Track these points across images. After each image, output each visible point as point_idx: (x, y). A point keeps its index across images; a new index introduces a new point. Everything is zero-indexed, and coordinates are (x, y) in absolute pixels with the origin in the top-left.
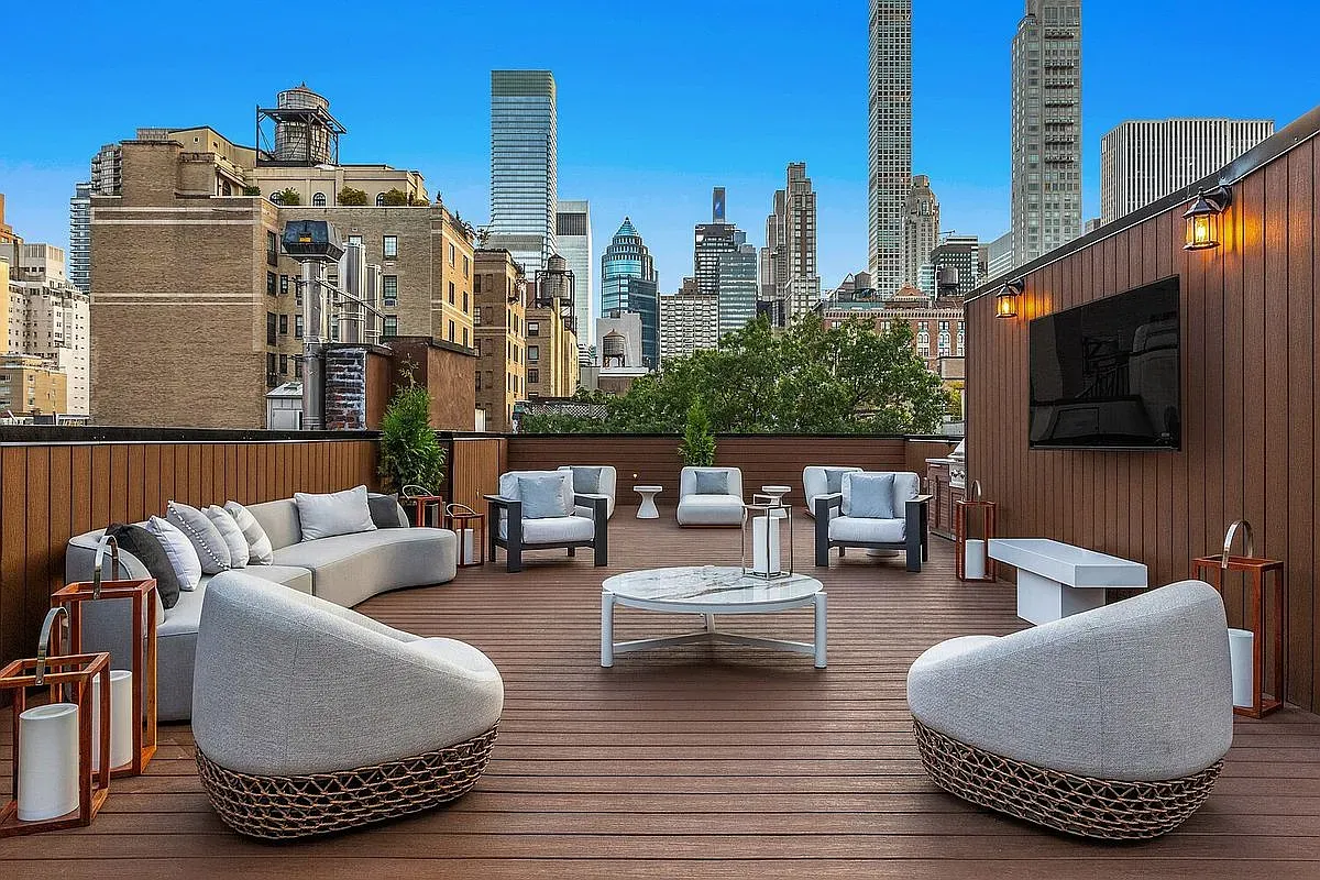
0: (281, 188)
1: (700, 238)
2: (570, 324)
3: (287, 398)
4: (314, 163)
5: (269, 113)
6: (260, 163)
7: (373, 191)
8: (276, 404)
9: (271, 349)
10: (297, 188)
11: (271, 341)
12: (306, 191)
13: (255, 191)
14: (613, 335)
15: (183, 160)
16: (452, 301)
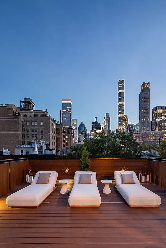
0: (24, 114)
1: (93, 124)
2: (73, 137)
3: (18, 148)
4: (30, 110)
5: (22, 102)
6: (21, 110)
7: (39, 114)
8: (17, 149)
9: (23, 140)
10: (27, 114)
11: (23, 138)
12: (28, 114)
13: (20, 114)
14: (79, 138)
15: (8, 109)
16: (52, 132)
